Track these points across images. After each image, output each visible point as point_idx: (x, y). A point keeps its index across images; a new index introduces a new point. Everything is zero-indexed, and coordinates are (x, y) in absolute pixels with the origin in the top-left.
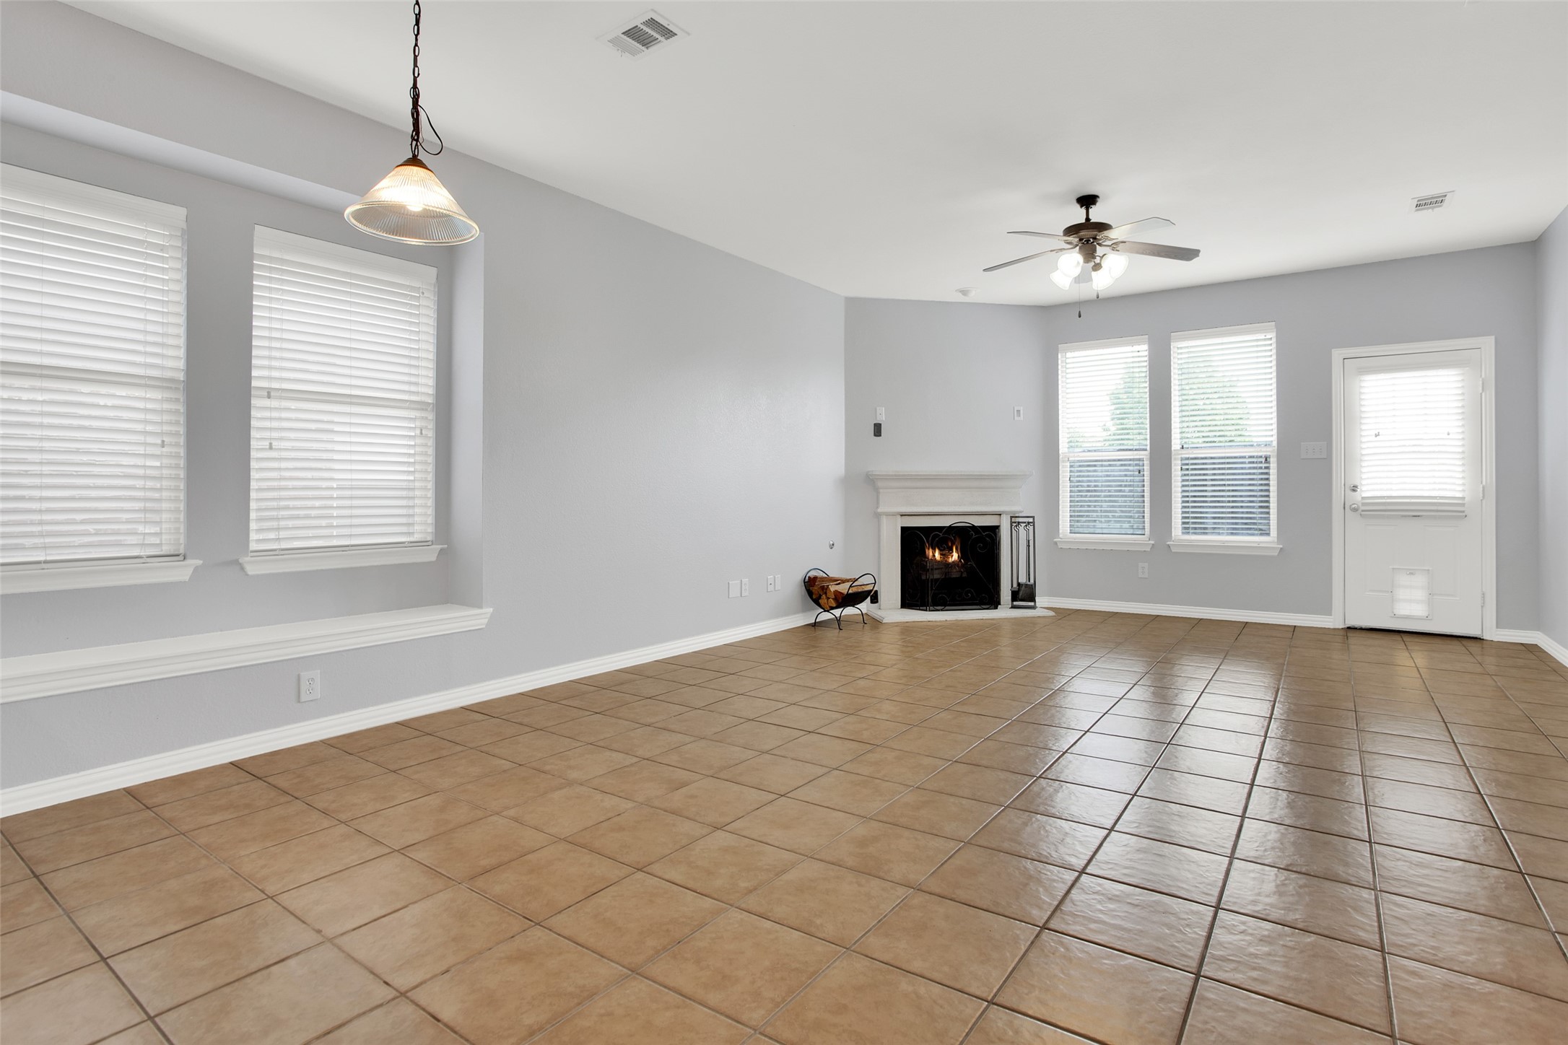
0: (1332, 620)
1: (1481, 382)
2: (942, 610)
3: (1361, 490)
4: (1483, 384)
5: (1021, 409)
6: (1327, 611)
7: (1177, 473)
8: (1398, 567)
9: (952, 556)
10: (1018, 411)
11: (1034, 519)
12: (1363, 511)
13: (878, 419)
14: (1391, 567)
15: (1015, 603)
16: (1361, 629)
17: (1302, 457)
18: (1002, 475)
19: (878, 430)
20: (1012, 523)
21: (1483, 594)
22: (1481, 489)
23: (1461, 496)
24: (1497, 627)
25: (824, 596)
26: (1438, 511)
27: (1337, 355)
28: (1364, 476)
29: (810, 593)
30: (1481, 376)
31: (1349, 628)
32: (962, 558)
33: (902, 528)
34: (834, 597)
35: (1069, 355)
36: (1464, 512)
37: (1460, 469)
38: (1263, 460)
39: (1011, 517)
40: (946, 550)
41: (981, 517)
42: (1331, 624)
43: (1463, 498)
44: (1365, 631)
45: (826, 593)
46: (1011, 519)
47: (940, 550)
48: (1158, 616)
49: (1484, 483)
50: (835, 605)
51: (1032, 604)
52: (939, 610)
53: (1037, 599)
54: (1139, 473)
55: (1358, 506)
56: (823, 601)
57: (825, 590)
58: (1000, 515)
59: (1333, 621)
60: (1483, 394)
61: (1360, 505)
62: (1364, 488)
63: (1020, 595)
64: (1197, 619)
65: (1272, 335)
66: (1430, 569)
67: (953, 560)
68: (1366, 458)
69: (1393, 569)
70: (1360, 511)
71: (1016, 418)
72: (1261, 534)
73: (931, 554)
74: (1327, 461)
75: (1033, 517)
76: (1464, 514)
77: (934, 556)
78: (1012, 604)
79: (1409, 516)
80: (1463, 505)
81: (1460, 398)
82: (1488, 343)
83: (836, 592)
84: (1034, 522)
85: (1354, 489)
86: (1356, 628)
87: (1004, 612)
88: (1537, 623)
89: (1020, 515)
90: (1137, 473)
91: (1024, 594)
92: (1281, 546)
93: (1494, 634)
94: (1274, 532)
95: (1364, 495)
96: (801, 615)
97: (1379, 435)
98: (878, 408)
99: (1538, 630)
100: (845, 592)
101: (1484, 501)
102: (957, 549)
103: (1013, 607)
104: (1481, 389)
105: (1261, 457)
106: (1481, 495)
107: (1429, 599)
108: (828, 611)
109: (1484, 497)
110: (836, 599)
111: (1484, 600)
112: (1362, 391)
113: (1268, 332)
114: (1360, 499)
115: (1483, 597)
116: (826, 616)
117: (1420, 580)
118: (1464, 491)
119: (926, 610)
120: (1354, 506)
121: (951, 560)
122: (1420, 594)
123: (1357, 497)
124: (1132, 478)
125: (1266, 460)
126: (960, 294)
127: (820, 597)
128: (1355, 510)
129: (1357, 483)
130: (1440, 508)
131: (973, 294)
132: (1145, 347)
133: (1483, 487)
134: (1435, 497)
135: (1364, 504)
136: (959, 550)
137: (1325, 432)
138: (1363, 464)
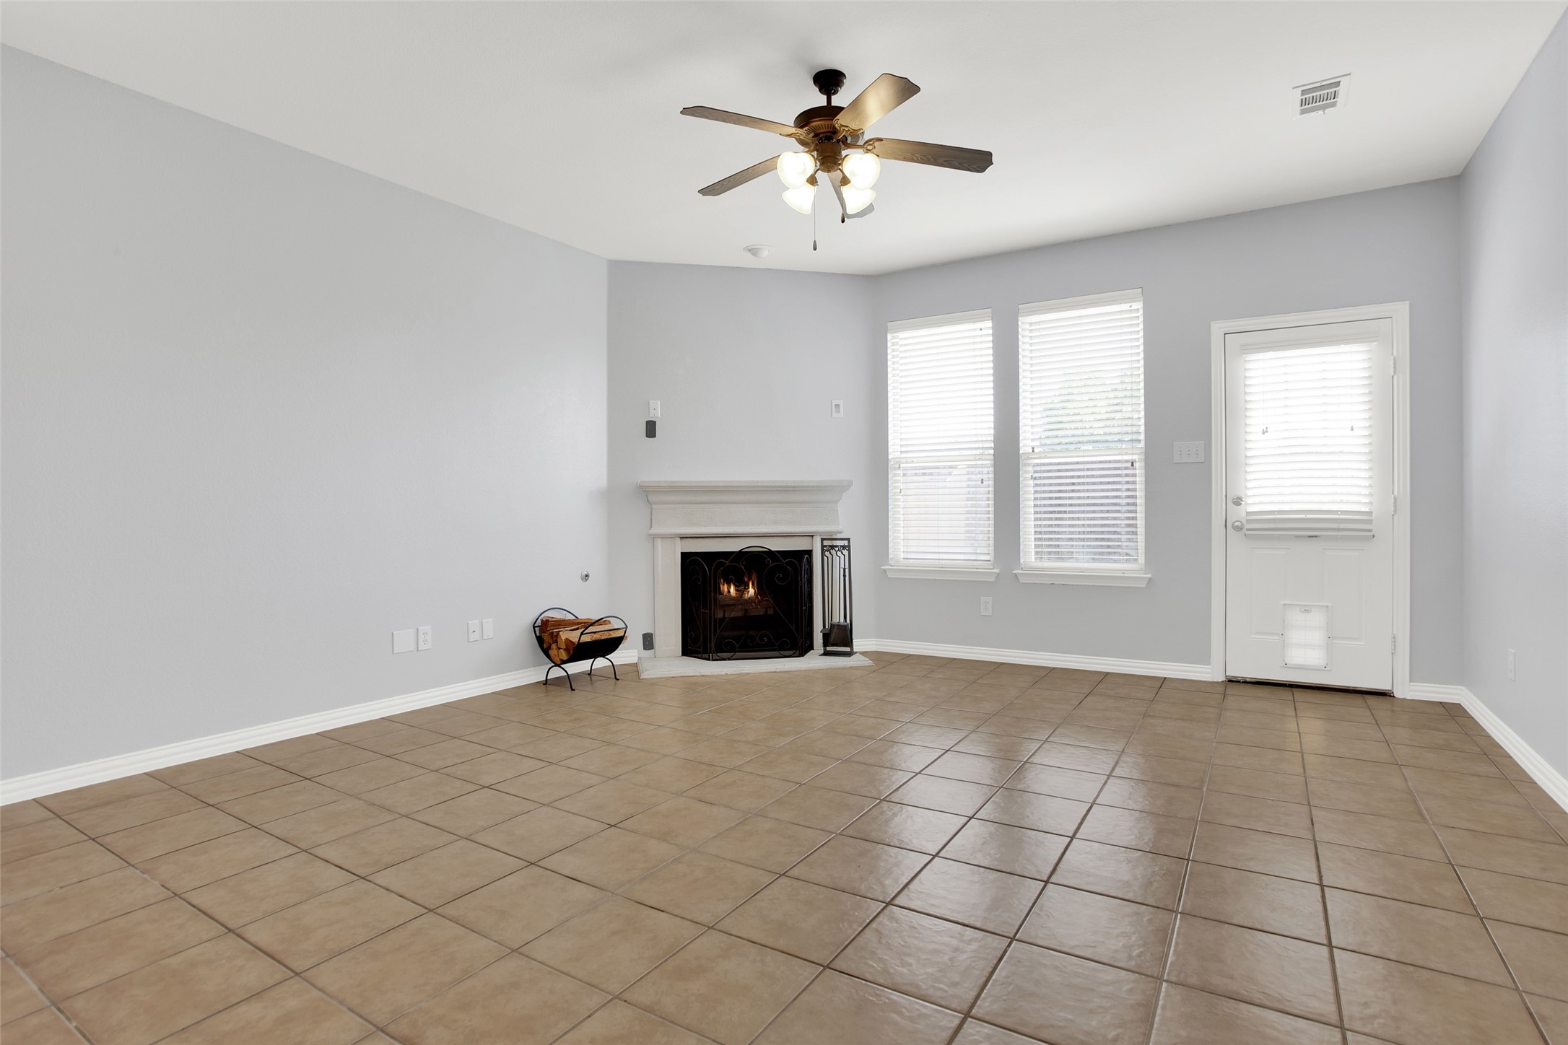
0: (1209, 670)
1: (1392, 362)
2: (729, 659)
3: (1246, 504)
4: (1395, 363)
5: (841, 403)
6: (1205, 659)
7: (1028, 482)
8: (1290, 602)
9: (749, 592)
10: (837, 406)
11: (849, 542)
12: (1248, 530)
13: (652, 415)
14: (1282, 602)
15: (828, 649)
16: (1245, 682)
17: (1175, 462)
18: (812, 487)
19: (651, 429)
20: (823, 546)
21: (1394, 638)
22: (1393, 501)
23: (1367, 510)
24: (1411, 681)
25: (554, 646)
26: (1339, 530)
27: (1217, 328)
28: (1249, 485)
29: (540, 640)
30: (1392, 354)
31: (1231, 681)
32: (758, 594)
33: (683, 554)
34: (565, 647)
35: (902, 335)
36: (1370, 531)
37: (1366, 475)
38: (1129, 465)
39: (823, 540)
40: (741, 586)
41: (788, 539)
42: (1210, 675)
43: (1370, 513)
44: (1250, 685)
45: (556, 642)
46: (822, 543)
47: (736, 586)
48: (1003, 664)
49: (1396, 493)
50: (565, 658)
51: (848, 649)
52: (725, 660)
53: (855, 642)
54: (982, 483)
55: (1243, 525)
56: (553, 652)
57: (555, 638)
58: (813, 536)
59: (1210, 673)
60: (1395, 377)
61: (1245, 522)
62: (1249, 501)
63: (832, 639)
64: (1050, 668)
65: (1138, 305)
66: (1330, 604)
67: (749, 595)
68: (1251, 461)
69: (1285, 604)
70: (1244, 530)
71: (834, 414)
72: (1127, 561)
73: (726, 590)
74: (1205, 466)
75: (848, 540)
76: (1371, 534)
77: (729, 592)
78: (825, 650)
79: (1304, 536)
80: (1370, 522)
81: (1367, 382)
82: (1401, 310)
83: (567, 640)
84: (849, 546)
85: (1238, 502)
86: (1239, 682)
87: (814, 661)
88: (1461, 676)
89: (838, 536)
90: (980, 483)
91: (840, 638)
92: (1149, 576)
93: (1407, 690)
94: (1142, 559)
95: (1250, 509)
96: (532, 669)
97: (1267, 432)
98: (651, 402)
99: (1462, 684)
100: (576, 640)
101: (1396, 517)
102: (753, 585)
103: (826, 654)
104: (1392, 370)
105: (1127, 461)
106: (1392, 508)
107: (1328, 644)
108: (559, 666)
109: (1395, 511)
110: (567, 650)
111: (1395, 645)
112: (1248, 374)
113: (1134, 302)
114: (1244, 514)
115: (1394, 642)
116: (557, 673)
117: (1317, 618)
118: (1370, 503)
119: (709, 659)
120: (1236, 524)
121: (746, 596)
122: (1317, 637)
123: (1239, 513)
124: (974, 489)
125: (1132, 465)
126: (750, 253)
127: (549, 648)
128: (1238, 529)
129: (1242, 495)
130: (1343, 526)
131: (765, 253)
132: (989, 324)
133: (1395, 499)
134: (1336, 512)
135: (1249, 521)
136: (755, 586)
137: (1203, 430)
138: (1249, 469)
